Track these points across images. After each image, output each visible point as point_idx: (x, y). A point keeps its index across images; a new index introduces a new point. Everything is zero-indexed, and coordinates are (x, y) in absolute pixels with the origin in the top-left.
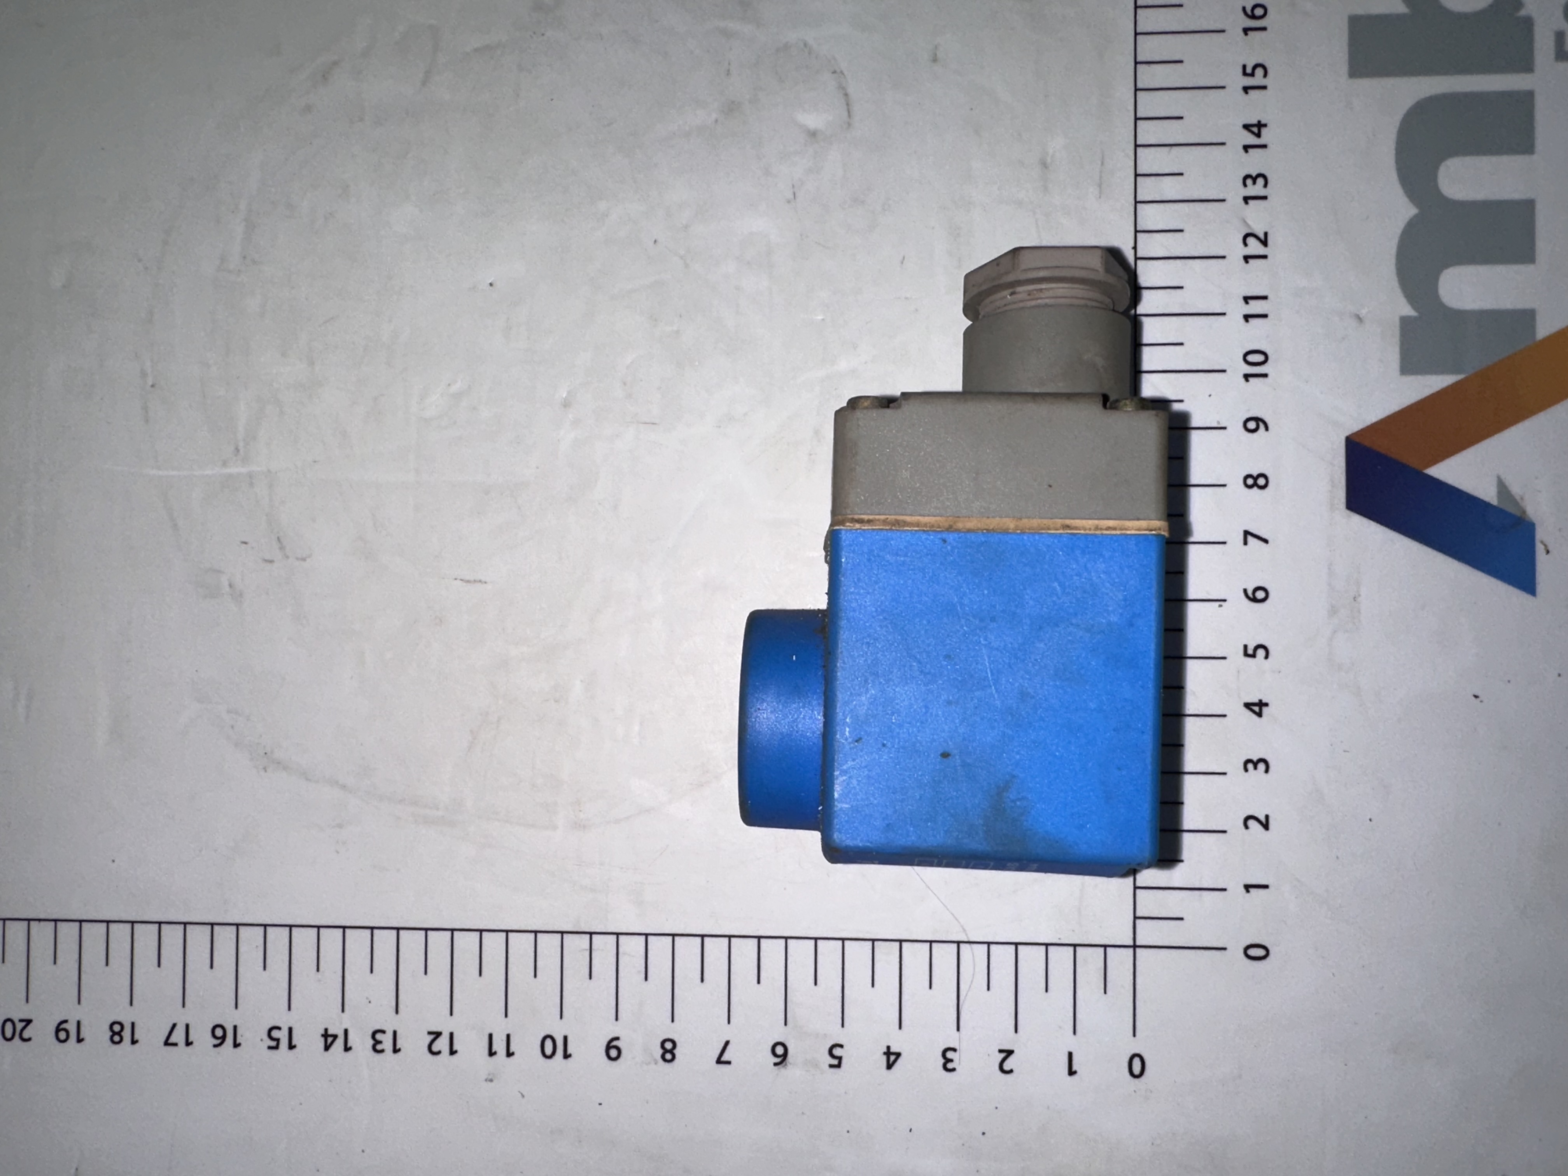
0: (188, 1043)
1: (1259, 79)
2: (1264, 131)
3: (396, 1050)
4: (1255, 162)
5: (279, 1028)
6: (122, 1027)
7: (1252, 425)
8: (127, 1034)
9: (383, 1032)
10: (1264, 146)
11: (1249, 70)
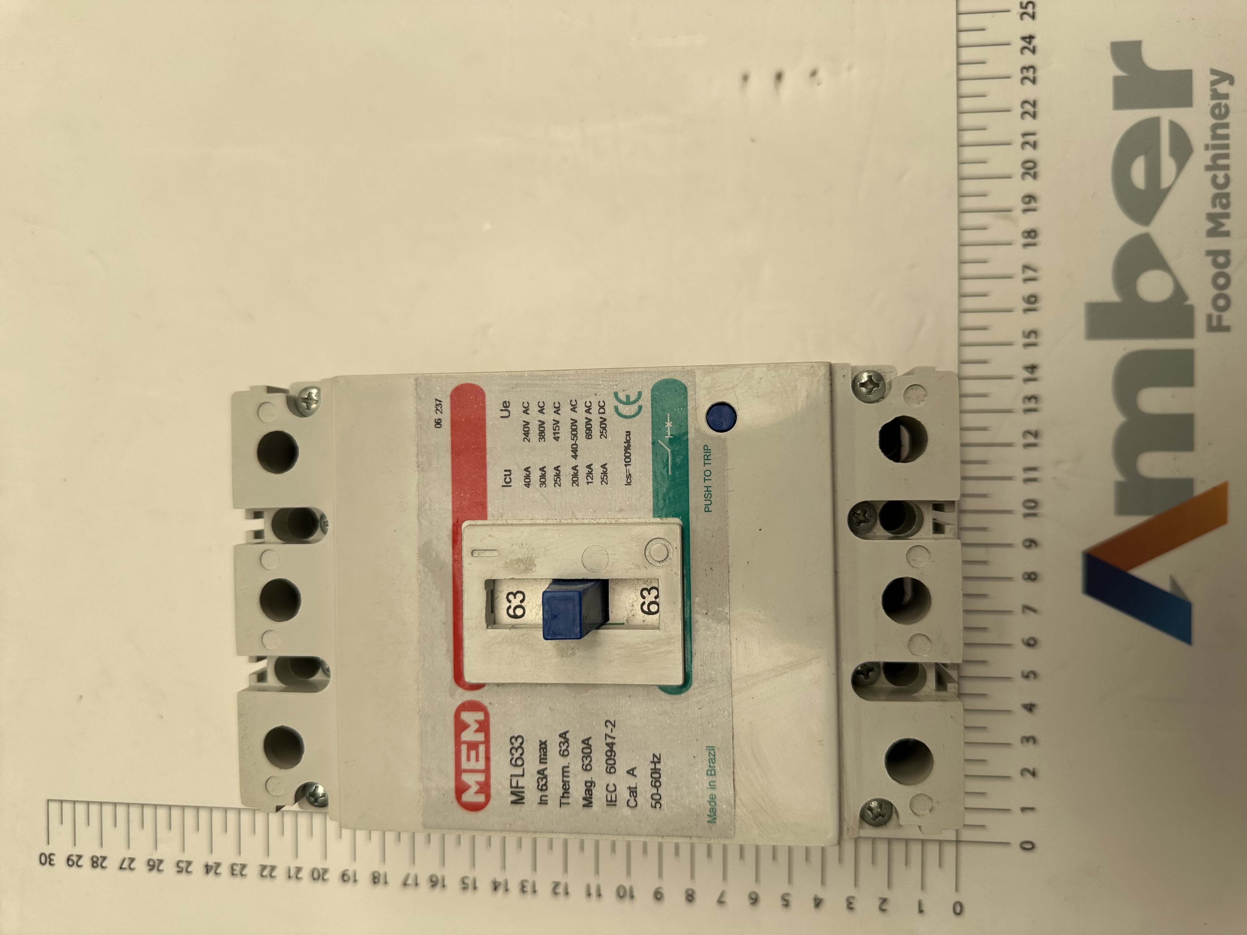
0: (417, 884)
1: (1032, 340)
2: (1035, 370)
3: (535, 892)
4: (1031, 389)
5: (467, 877)
6: (379, 875)
7: (1028, 544)
8: (382, 880)
9: (526, 881)
10: (1035, 380)
11: (1026, 334)
